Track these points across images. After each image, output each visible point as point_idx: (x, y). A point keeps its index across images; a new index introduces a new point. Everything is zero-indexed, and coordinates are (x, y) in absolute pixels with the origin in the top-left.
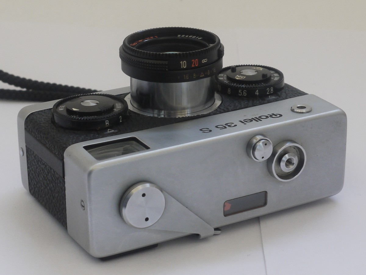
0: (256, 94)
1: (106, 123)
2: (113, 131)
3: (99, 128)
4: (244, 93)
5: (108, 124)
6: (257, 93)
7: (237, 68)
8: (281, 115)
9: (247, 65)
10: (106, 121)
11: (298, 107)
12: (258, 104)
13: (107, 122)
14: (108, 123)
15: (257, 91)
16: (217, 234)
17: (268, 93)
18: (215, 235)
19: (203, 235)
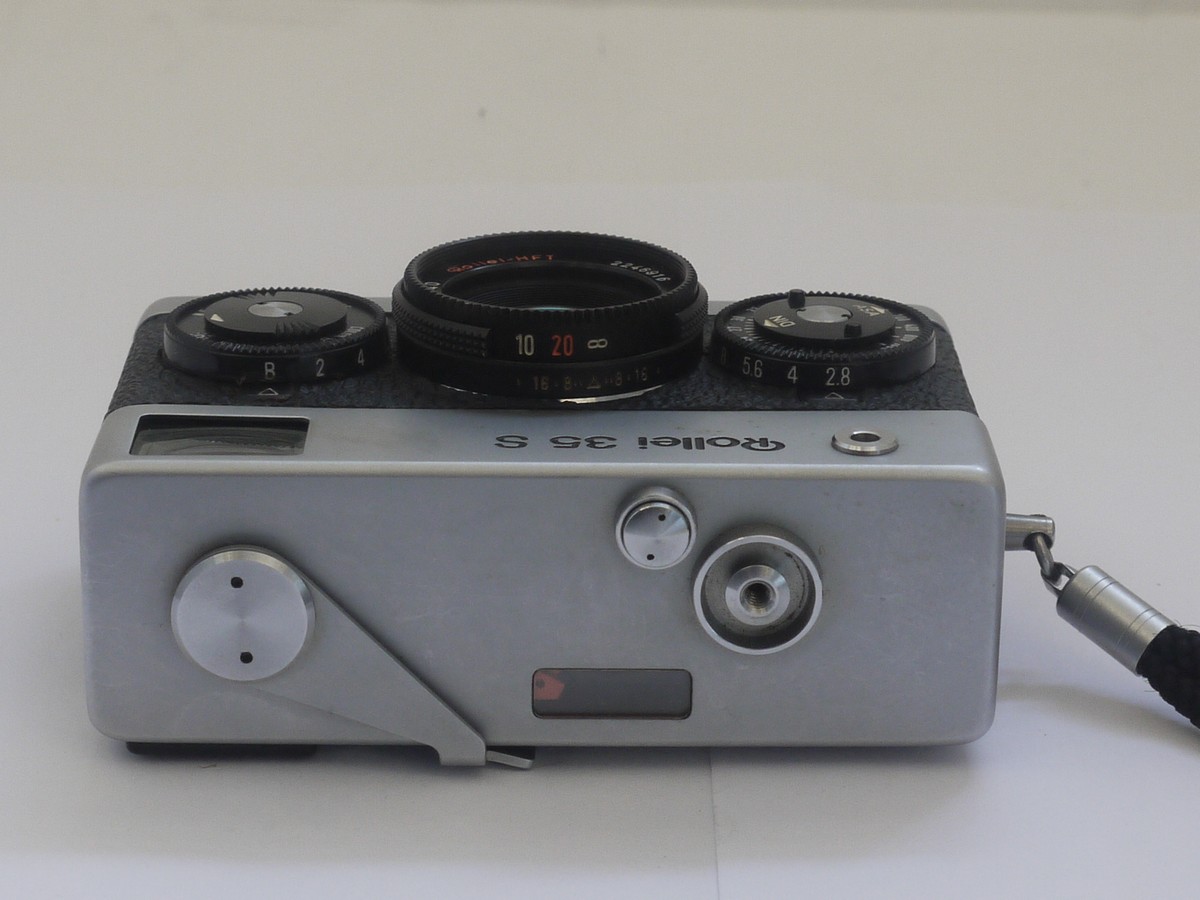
0: (789, 377)
1: (267, 371)
2: (276, 394)
3: (243, 379)
4: (756, 369)
5: (274, 374)
6: (792, 375)
7: (806, 298)
8: (780, 446)
9: (819, 294)
10: (266, 364)
11: (854, 438)
12: (767, 407)
13: (270, 367)
14: (272, 371)
15: (794, 368)
16: (505, 765)
17: (828, 384)
18: (491, 765)
19: (445, 756)
